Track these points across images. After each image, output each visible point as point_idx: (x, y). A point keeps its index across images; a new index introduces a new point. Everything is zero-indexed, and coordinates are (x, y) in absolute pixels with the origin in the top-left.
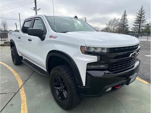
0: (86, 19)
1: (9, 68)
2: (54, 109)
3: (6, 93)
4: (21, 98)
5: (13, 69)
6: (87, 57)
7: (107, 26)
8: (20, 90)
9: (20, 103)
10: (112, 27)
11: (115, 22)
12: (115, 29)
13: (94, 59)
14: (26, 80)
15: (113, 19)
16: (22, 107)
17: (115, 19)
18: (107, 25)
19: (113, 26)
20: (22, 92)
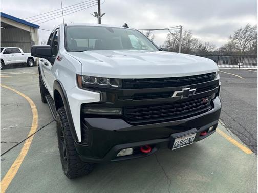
0: (181, 29)
1: (32, 107)
2: (55, 173)
3: (5, 143)
4: (20, 151)
5: (37, 108)
6: (83, 94)
7: (230, 41)
8: (27, 140)
9: (14, 159)
10: (242, 42)
11: (248, 33)
12: (247, 45)
13: (94, 97)
14: (44, 127)
15: (243, 27)
16: (13, 165)
17: (247, 27)
18: (231, 38)
19: (244, 40)
20: (28, 144)
